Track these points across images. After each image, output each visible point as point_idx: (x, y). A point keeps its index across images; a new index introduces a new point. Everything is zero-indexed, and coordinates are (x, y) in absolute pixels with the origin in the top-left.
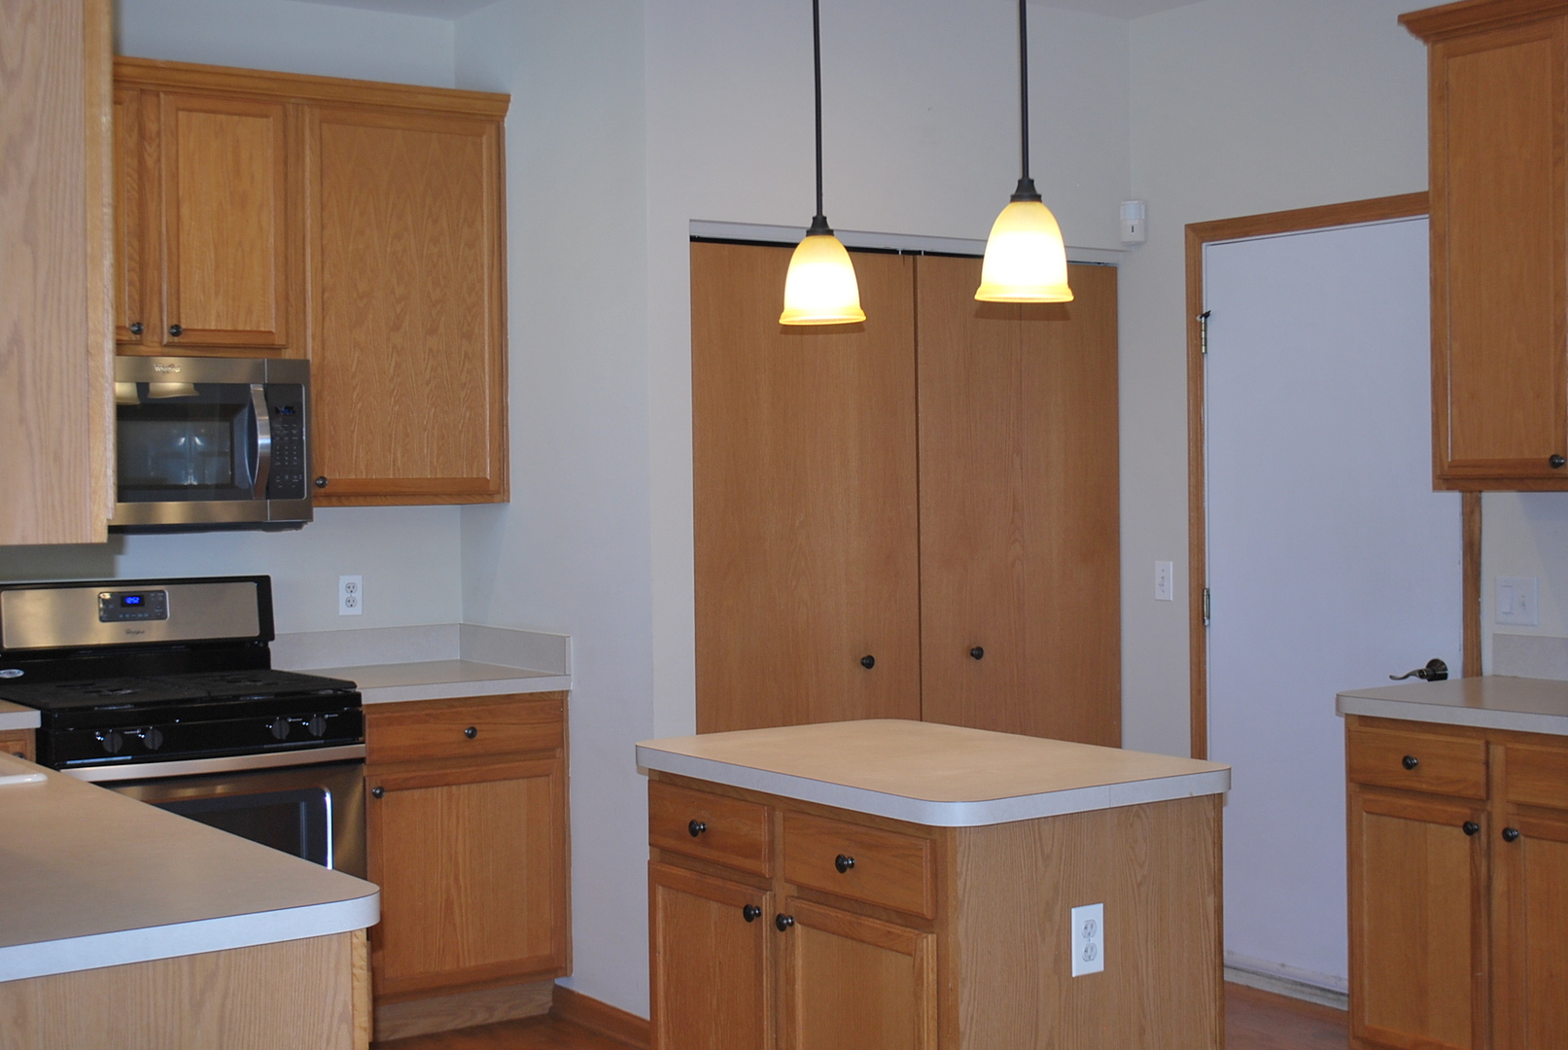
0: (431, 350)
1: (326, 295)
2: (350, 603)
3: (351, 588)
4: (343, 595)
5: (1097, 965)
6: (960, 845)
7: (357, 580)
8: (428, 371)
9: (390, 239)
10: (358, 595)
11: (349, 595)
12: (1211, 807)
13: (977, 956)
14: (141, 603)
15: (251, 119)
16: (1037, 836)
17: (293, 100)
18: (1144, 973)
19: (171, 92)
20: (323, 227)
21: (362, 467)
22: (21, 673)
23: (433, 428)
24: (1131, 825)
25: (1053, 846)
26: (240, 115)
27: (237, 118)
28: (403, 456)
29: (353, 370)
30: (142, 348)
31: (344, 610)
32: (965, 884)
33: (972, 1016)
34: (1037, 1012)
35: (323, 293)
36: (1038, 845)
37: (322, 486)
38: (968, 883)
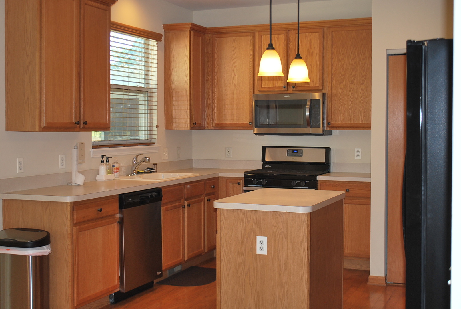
0: (362, 89)
1: (333, 76)
2: (358, 156)
3: (358, 152)
4: (356, 154)
5: (265, 252)
6: (222, 213)
7: (360, 150)
8: (361, 94)
9: (351, 60)
10: (360, 154)
11: (357, 154)
12: (307, 217)
13: (227, 241)
14: (297, 152)
15: (314, 33)
16: (246, 215)
17: (325, 27)
18: (281, 259)
19: (295, 30)
20: (332, 58)
21: (342, 120)
22: (270, 167)
23: (362, 109)
24: (277, 218)
25: (251, 218)
26: (311, 33)
27: (311, 34)
28: (353, 117)
29: (340, 95)
30: (288, 91)
31: (356, 158)
32: (224, 223)
33: (225, 256)
34: (245, 260)
35: (332, 76)
36: (246, 218)
37: (330, 125)
38: (225, 223)
